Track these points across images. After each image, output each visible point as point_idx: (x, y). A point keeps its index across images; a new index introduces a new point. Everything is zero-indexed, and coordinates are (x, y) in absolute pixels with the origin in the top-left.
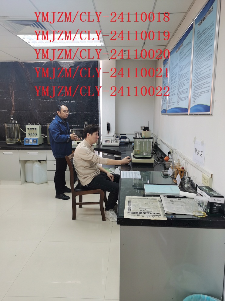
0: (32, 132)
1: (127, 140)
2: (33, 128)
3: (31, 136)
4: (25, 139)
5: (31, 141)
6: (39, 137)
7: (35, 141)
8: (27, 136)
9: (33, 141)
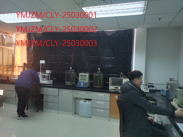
0: (83, 78)
1: (154, 88)
2: (84, 75)
3: (82, 81)
4: (78, 82)
5: (82, 84)
6: (88, 82)
7: (85, 84)
8: (80, 81)
9: (84, 84)
